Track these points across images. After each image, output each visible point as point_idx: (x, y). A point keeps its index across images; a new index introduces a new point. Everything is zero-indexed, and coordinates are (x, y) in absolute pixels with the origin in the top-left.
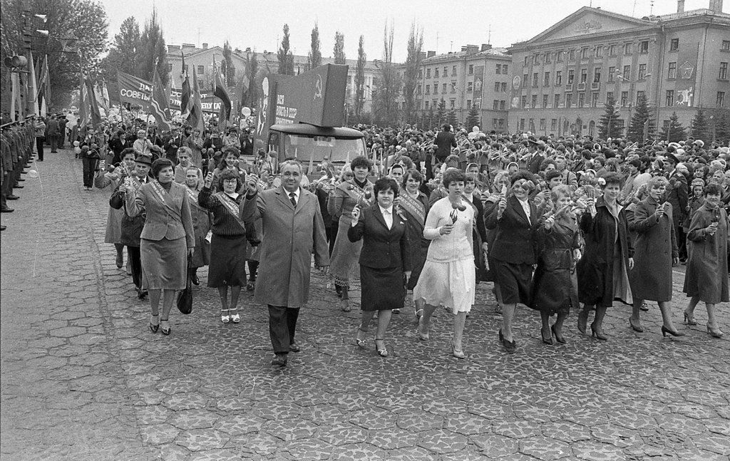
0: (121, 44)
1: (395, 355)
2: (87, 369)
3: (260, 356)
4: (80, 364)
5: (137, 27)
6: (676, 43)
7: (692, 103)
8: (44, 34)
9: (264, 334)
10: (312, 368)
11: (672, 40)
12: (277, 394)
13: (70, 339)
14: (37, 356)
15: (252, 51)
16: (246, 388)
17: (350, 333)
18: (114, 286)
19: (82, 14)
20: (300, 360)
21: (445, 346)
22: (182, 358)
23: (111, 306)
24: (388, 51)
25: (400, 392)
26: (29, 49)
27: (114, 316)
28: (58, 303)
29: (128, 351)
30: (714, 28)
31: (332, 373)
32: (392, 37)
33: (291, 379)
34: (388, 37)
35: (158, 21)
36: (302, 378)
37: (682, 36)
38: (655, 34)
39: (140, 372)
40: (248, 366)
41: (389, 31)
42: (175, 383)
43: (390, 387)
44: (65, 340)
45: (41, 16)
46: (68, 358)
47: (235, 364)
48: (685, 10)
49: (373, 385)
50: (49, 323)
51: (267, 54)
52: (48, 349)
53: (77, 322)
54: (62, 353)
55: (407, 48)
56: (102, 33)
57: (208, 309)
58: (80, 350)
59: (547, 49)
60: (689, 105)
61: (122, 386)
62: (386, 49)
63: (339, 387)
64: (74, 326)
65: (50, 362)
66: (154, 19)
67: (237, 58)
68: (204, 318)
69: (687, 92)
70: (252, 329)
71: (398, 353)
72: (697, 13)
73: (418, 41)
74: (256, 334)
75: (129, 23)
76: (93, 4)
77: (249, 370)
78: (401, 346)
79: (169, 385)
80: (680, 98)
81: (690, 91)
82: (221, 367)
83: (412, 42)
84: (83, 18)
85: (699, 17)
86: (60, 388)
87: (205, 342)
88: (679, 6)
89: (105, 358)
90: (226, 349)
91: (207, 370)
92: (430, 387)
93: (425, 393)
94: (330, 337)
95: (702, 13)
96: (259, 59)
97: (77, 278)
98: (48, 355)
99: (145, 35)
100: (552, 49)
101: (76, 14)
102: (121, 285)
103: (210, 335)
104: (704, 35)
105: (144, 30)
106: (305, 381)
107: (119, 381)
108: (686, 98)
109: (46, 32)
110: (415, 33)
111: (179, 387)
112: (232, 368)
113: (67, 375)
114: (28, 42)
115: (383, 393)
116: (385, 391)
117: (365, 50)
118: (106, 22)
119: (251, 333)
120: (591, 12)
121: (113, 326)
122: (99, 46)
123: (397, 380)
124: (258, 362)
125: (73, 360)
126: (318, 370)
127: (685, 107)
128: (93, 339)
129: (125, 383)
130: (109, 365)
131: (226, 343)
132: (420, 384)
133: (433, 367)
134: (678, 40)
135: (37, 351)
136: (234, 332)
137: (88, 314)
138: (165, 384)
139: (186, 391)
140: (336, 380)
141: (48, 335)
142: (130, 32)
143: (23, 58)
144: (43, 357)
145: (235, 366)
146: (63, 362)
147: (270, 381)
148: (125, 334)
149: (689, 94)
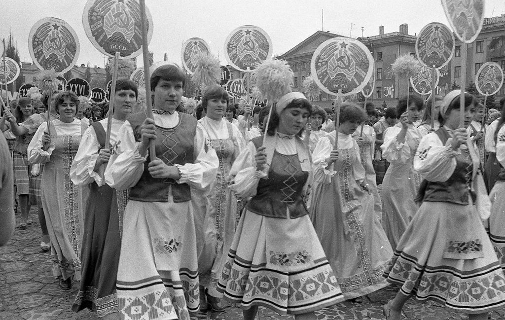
7: (394, 96)
11: (378, 53)
15: (86, 66)
30: (404, 45)
37: (385, 51)
51: (97, 69)
59: (295, 61)
60: (392, 97)
67: (74, 71)
69: (390, 88)
72: (393, 34)
80: (386, 92)
81: (392, 87)
85: (394, 37)
88: (380, 30)
95: (396, 34)
96: (92, 72)
100: (299, 61)
104: (399, 50)
108: (390, 93)
120: (323, 35)
127: (389, 98)
134: (382, 53)
149: (391, 90)
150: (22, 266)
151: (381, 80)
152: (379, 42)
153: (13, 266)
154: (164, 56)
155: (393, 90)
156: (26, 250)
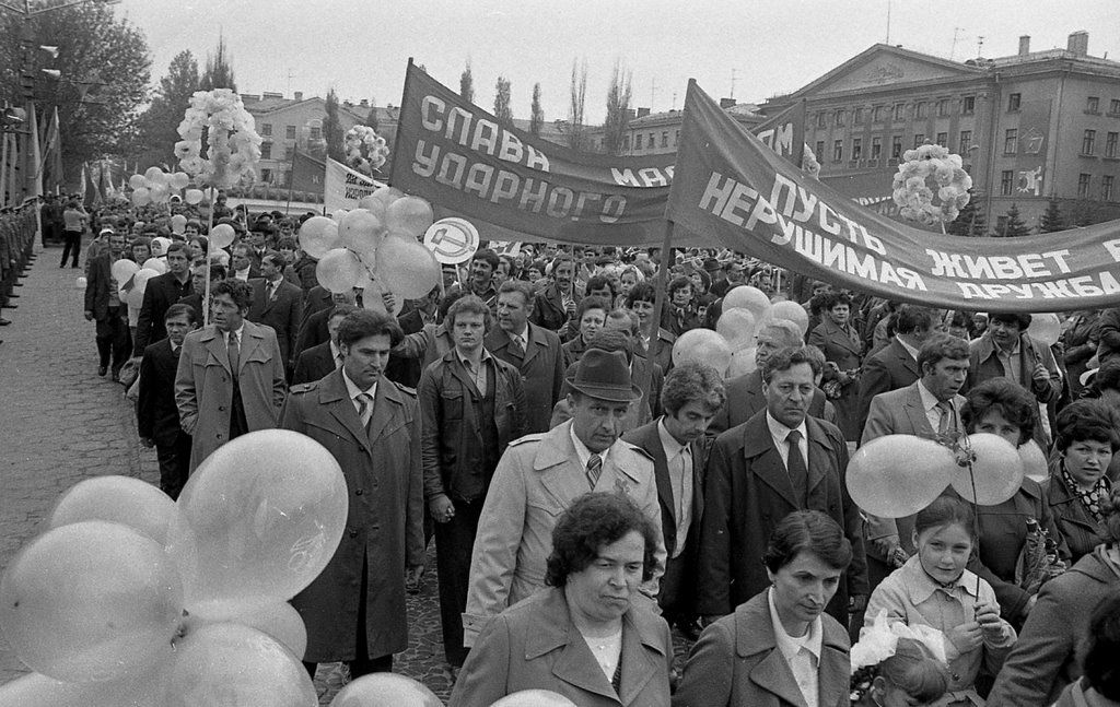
0: (169, 91)
5: (195, 66)
6: (1016, 100)
7: (1041, 190)
8: (53, 76)
11: (1011, 95)
15: (369, 105)
19: (111, 45)
24: (577, 106)
26: (29, 97)
30: (1074, 78)
32: (583, 86)
34: (577, 84)
35: (227, 58)
37: (1027, 91)
38: (985, 86)
41: (579, 77)
45: (49, 48)
55: (606, 103)
56: (142, 75)
59: (821, 107)
60: (1037, 194)
62: (575, 105)
66: (220, 54)
67: (346, 115)
69: (1033, 173)
72: (1049, 55)
73: (624, 93)
75: (183, 61)
76: (129, 31)
80: (1023, 183)
81: (1039, 171)
83: (614, 93)
84: (112, 52)
85: (1052, 62)
88: (1021, 45)
95: (1055, 55)
96: (380, 114)
97: (97, 445)
99: (206, 78)
100: (828, 107)
101: (102, 47)
104: (1060, 89)
105: (205, 71)
108: (1032, 184)
109: (57, 72)
110: (620, 80)
114: (28, 88)
117: (542, 106)
120: (887, 53)
122: (136, 95)
127: (1029, 197)
134: (1019, 95)
142: (183, 73)
143: (20, 112)
149: (1036, 177)
151: (1013, 155)
152: (1016, 72)
155: (1040, 178)
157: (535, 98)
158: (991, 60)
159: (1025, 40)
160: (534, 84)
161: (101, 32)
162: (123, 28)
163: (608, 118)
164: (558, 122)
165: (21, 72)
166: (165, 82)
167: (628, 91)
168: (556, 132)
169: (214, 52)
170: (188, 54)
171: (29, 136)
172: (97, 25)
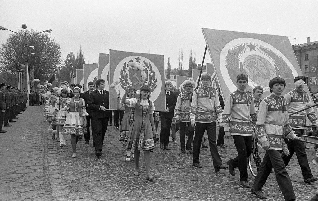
0: (67, 64)
1: (198, 181)
2: (31, 188)
3: (125, 182)
4: (28, 185)
5: (74, 56)
6: (307, 56)
8: (33, 55)
9: (127, 172)
10: (154, 187)
12: (134, 199)
13: (25, 174)
14: (6, 182)
16: (117, 196)
17: (173, 171)
18: (52, 153)
19: (50, 47)
20: (147, 183)
21: (224, 176)
22: (83, 183)
23: (49, 161)
24: (181, 65)
25: (204, 198)
26: (26, 61)
27: (50, 164)
28: (22, 160)
29: (55, 180)
31: (164, 189)
32: (182, 58)
33: (142, 192)
34: (180, 58)
35: (82, 53)
36: (149, 191)
37: (310, 53)
38: (298, 53)
39: (60, 189)
40: (118, 186)
41: (181, 55)
42: (78, 194)
43: (198, 195)
44: (23, 175)
45: (32, 46)
46: (22, 183)
47: (112, 185)
48: (310, 41)
49: (188, 194)
50: (17, 168)
52: (12, 179)
53: (31, 167)
54: (20, 181)
55: (189, 63)
56: (58, 56)
57: (98, 162)
58: (30, 179)
60: (316, 84)
61: (49, 196)
62: (180, 64)
63: (169, 195)
64: (28, 169)
65: (12, 185)
66: (81, 52)
68: (96, 165)
69: (314, 78)
70: (121, 170)
71: (200, 180)
72: (316, 43)
73: (193, 60)
74: (123, 172)
75: (70, 55)
76: (55, 43)
77: (119, 188)
78: (201, 177)
79: (74, 195)
80: (311, 81)
81: (316, 77)
82: (103, 187)
83: (191, 60)
84: (50, 49)
86: (14, 197)
87: (96, 176)
88: (307, 40)
89: (42, 182)
90: (107, 179)
91: (96, 188)
92: (221, 195)
93: (218, 198)
94: (162, 173)
97: (35, 150)
98: (12, 181)
99: (77, 60)
101: (47, 48)
102: (55, 152)
103: (99, 172)
105: (76, 58)
106: (150, 193)
107: (47, 193)
108: (314, 81)
110: (192, 55)
111: (80, 196)
112: (110, 187)
113: (19, 191)
114: (26, 58)
115: (195, 198)
116: (196, 197)
117: (171, 64)
118: (60, 51)
119: (120, 172)
121: (49, 169)
122: (57, 62)
123: (201, 192)
124: (124, 184)
125: (24, 184)
126: (157, 187)
127: (313, 85)
128: (36, 174)
129: (50, 194)
130: (43, 186)
131: (107, 176)
132: (215, 193)
133: (220, 185)
134: (308, 55)
135: (7, 180)
136: (111, 171)
137: (37, 164)
138: (72, 194)
139: (83, 198)
140: (167, 192)
141: (15, 173)
142: (71, 59)
143: (23, 65)
144: (9, 182)
145: (111, 186)
146: (19, 184)
147: (130, 193)
148: (55, 172)
149: (315, 79)
150: (58, 168)
151: (308, 73)
152: (306, 48)
153: (54, 168)
154: (168, 59)
155: (316, 79)
156: (62, 161)
157: (169, 62)
158: (299, 45)
159: (308, 38)
160: (168, 58)
161: (47, 43)
162: (53, 42)
163: (189, 67)
164: (175, 69)
165: (24, 54)
166: (65, 61)
167: (195, 59)
168: (175, 72)
169: (79, 52)
170: (72, 53)
171: (26, 73)
172: (46, 42)
